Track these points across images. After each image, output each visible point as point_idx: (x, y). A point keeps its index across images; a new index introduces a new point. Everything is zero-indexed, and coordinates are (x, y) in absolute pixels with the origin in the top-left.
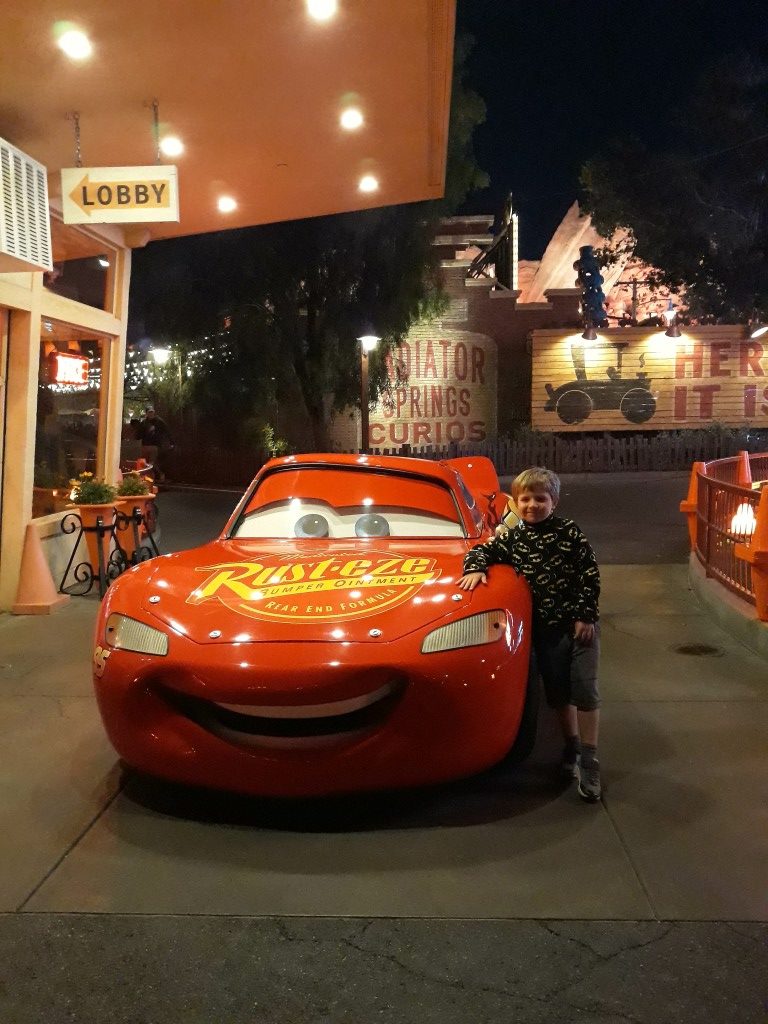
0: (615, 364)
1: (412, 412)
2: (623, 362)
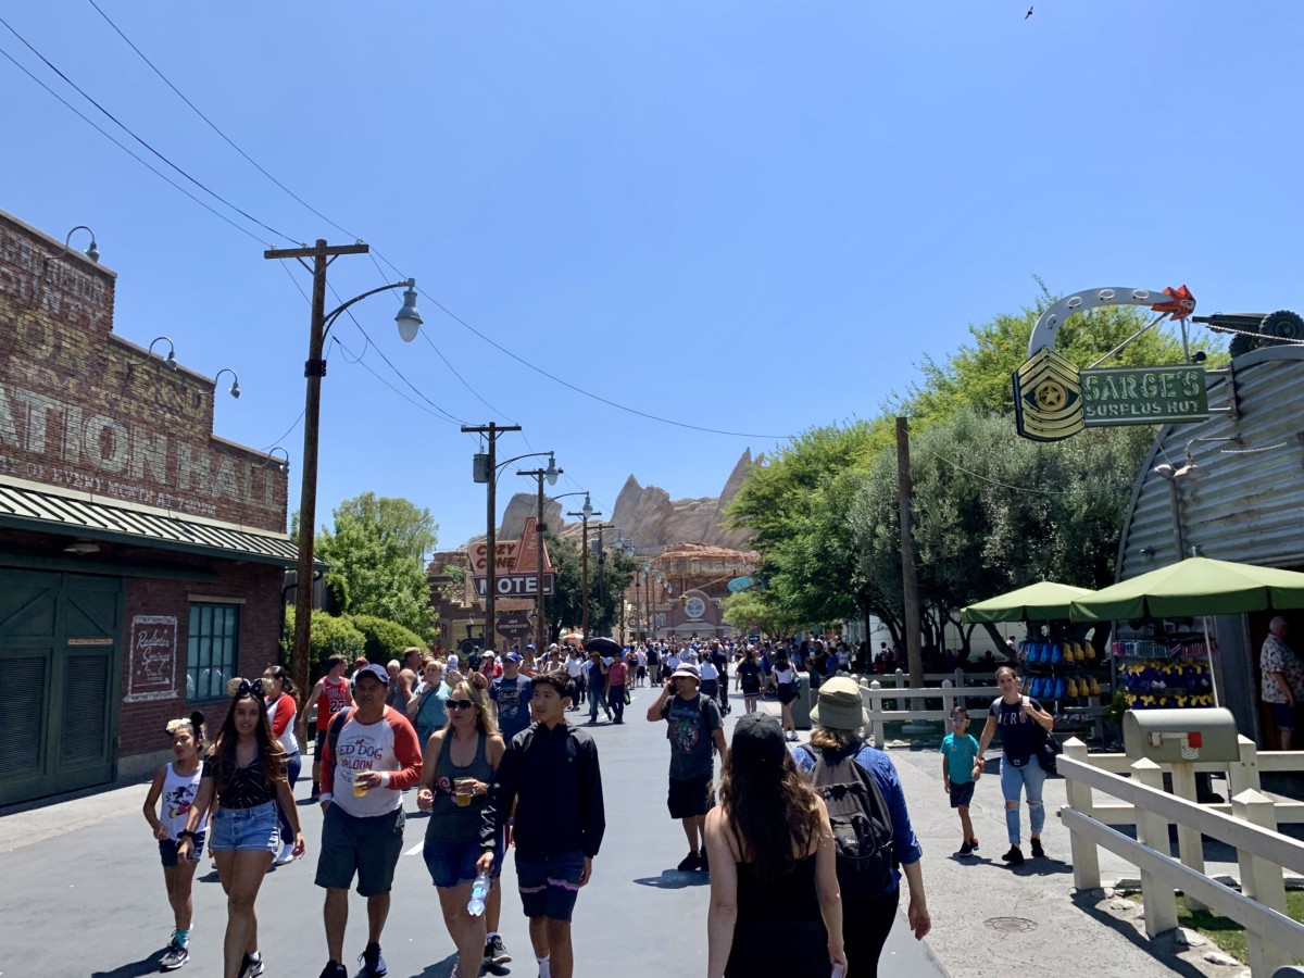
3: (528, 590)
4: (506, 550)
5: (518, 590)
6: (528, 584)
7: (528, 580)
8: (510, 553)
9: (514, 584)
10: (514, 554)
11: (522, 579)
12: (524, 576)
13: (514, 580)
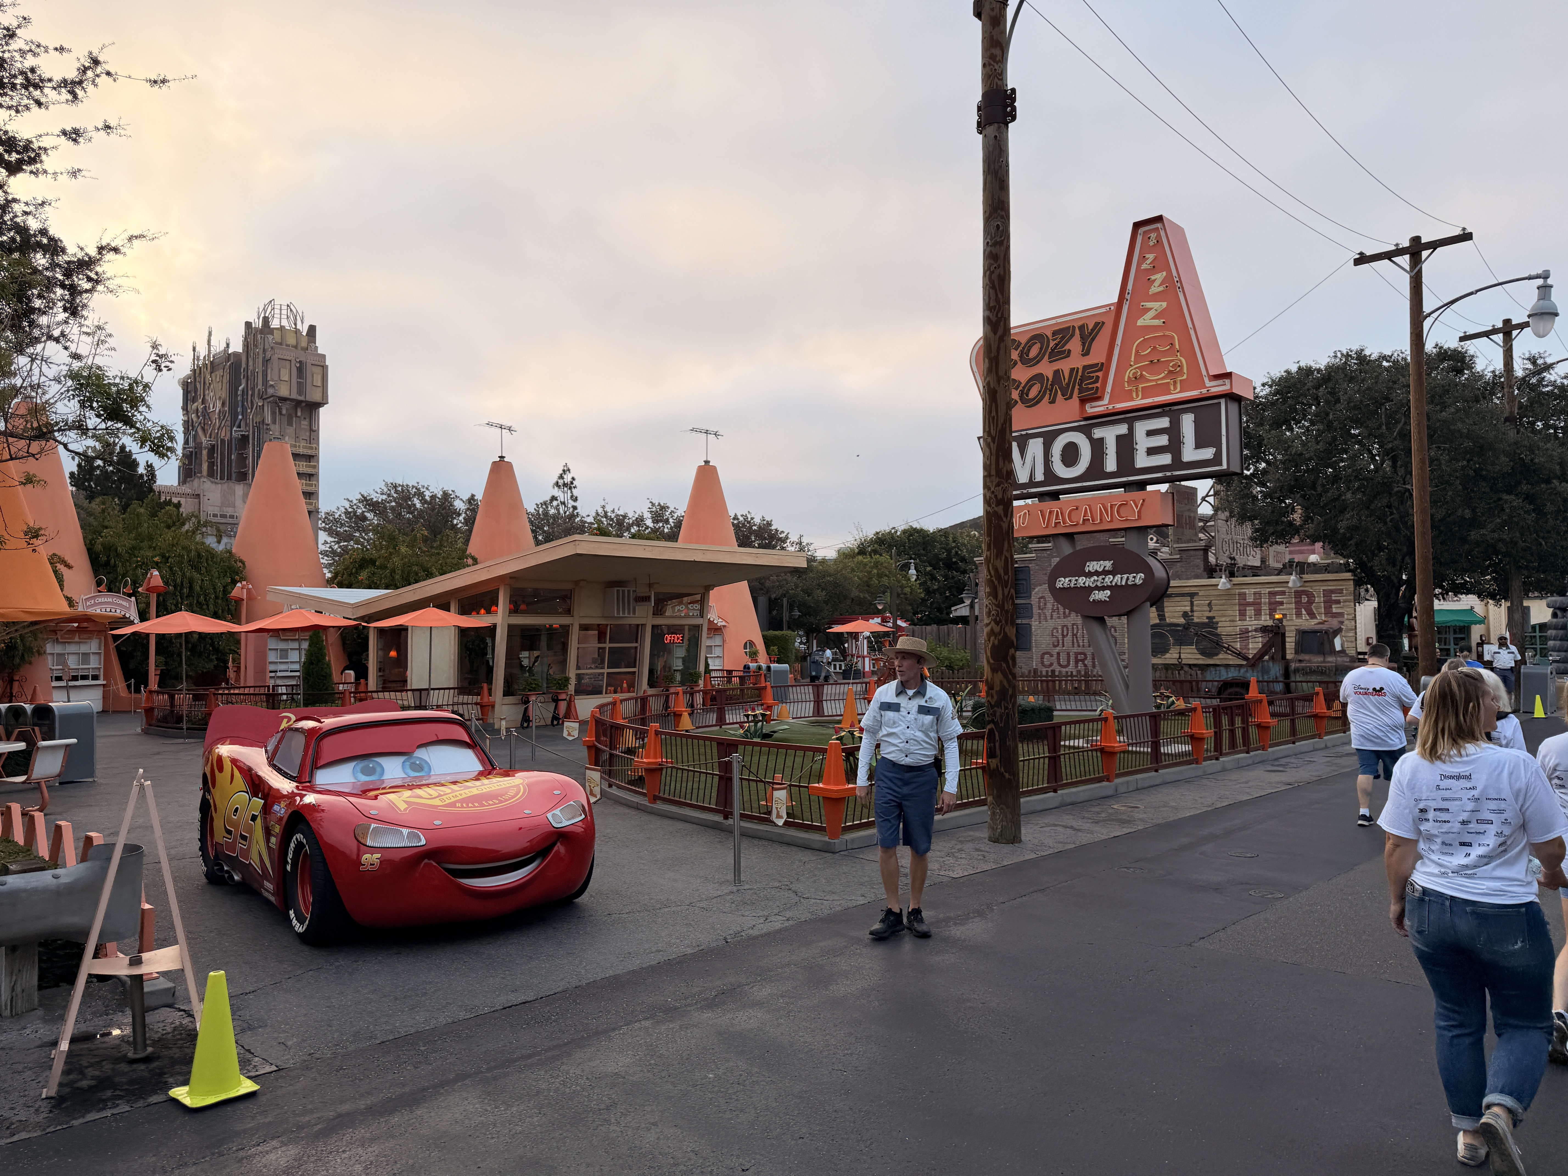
0: (1188, 609)
1: (1073, 642)
2: (1195, 608)
3: (1142, 460)
4: (1075, 345)
5: (1111, 465)
6: (1142, 443)
7: (1141, 428)
8: (1086, 353)
9: (1098, 446)
10: (1097, 356)
11: (1123, 429)
12: (1131, 416)
13: (1098, 433)
